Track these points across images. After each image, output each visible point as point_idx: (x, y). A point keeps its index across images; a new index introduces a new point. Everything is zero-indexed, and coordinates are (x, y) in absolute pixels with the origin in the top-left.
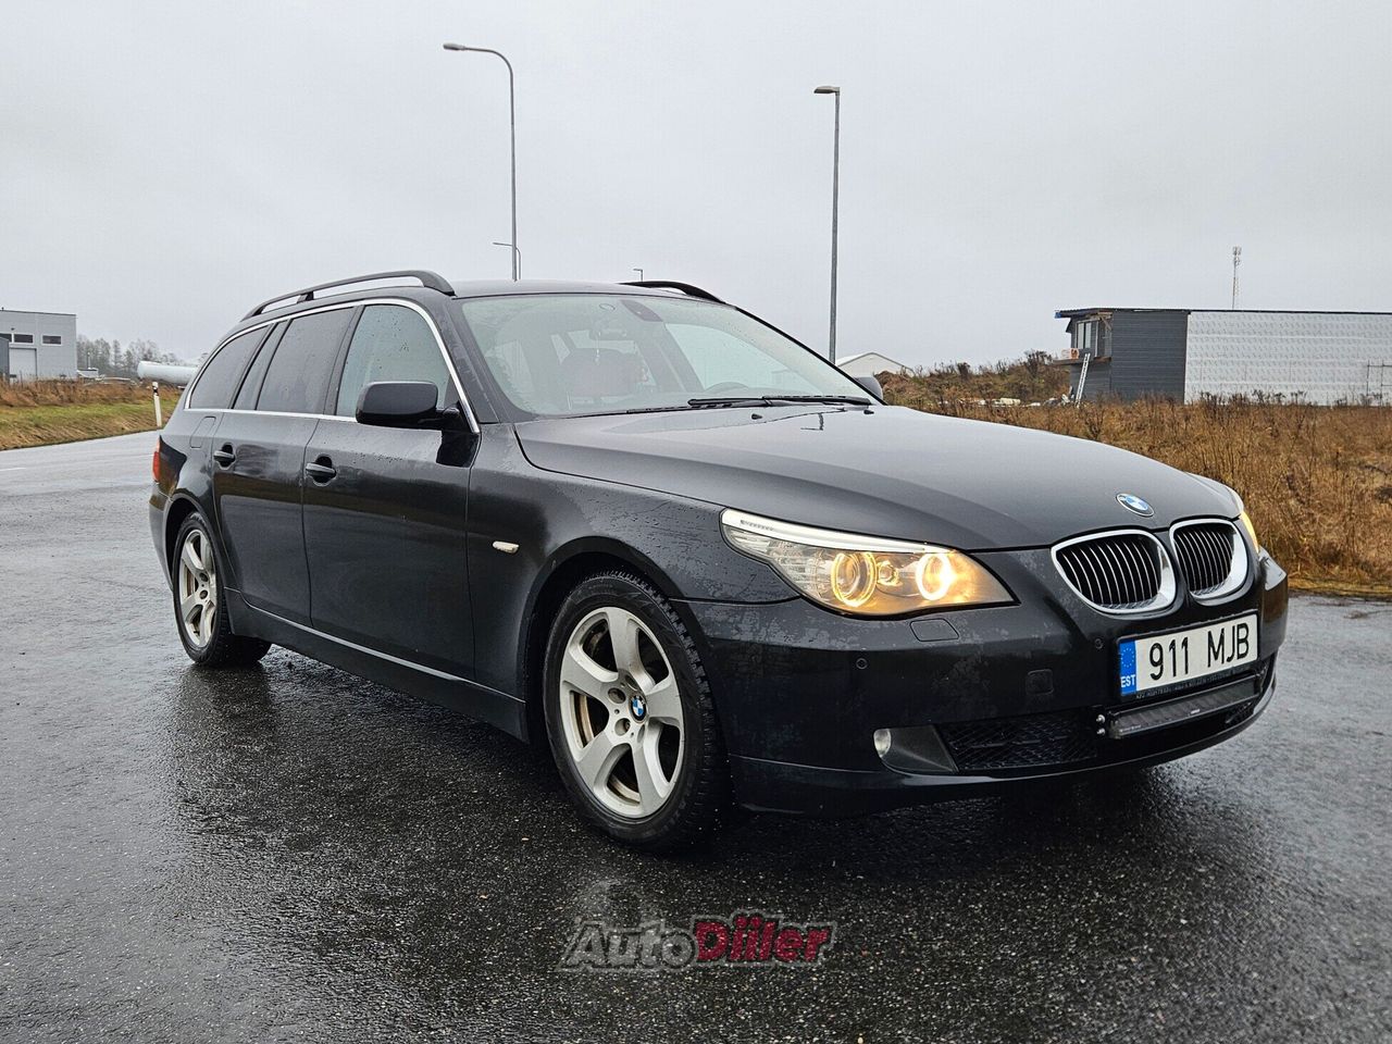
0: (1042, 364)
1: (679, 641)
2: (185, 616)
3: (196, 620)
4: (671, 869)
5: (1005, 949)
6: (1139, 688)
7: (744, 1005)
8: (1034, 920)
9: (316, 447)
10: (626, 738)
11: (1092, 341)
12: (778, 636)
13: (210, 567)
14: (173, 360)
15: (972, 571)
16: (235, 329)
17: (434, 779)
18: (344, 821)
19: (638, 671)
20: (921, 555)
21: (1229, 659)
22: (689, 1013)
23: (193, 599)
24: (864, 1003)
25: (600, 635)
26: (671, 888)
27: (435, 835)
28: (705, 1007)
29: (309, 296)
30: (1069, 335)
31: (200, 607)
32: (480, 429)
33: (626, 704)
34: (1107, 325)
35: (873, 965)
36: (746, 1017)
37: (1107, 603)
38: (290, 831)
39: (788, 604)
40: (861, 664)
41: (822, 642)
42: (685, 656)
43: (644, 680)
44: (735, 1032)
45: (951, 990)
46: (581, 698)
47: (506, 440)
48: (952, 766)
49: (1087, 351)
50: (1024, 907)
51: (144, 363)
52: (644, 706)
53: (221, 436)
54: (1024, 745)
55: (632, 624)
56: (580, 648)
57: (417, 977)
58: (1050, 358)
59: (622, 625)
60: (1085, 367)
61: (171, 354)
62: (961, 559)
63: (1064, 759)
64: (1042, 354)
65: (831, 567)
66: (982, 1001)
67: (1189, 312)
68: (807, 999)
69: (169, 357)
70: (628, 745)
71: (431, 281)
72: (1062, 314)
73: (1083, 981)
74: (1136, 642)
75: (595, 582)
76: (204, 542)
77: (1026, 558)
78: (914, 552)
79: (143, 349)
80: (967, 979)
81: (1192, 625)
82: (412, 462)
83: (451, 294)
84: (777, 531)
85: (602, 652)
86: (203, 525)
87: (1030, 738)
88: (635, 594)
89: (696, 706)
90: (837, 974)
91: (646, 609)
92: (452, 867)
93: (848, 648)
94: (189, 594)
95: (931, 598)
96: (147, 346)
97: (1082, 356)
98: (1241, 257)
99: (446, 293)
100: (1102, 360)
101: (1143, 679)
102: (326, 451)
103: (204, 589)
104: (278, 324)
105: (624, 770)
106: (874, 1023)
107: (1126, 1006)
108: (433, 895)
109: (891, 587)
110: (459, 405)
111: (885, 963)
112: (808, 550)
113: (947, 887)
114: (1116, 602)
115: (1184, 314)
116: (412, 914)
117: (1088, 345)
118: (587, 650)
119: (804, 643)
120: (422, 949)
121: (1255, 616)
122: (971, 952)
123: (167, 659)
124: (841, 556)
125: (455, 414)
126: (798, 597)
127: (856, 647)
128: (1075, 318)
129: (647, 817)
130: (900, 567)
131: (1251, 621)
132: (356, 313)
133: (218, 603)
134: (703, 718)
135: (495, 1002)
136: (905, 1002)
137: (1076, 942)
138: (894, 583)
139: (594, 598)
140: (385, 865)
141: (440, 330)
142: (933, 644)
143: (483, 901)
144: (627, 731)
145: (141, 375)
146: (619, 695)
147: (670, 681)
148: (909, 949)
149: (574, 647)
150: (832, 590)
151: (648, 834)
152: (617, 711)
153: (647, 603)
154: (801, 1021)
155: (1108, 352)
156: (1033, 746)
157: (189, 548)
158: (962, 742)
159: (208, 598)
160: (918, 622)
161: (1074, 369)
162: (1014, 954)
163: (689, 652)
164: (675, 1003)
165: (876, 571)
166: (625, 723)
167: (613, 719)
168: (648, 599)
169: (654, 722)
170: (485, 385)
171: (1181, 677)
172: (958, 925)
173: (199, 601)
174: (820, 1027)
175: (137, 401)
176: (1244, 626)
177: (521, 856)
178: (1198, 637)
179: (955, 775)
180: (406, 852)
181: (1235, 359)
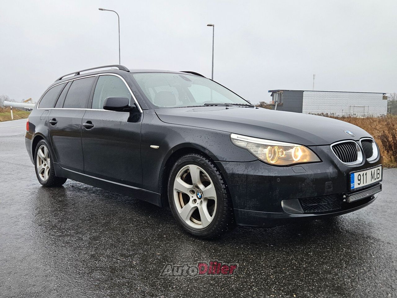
0: (264, 105)
1: (214, 173)
2: (39, 172)
3: (43, 172)
4: (214, 244)
5: (325, 266)
6: (355, 187)
7: (253, 285)
8: (330, 257)
9: (85, 118)
10: (196, 205)
11: (278, 99)
12: (251, 172)
13: (48, 156)
14: (14, 101)
15: (309, 152)
16: (53, 84)
17: (130, 219)
18: (106, 232)
19: (200, 184)
20: (294, 147)
21: (376, 179)
22: (237, 288)
23: (42, 166)
24: (290, 284)
25: (186, 174)
26: (216, 250)
27: (136, 235)
28: (242, 286)
29: (78, 73)
30: (272, 97)
31: (44, 169)
32: (143, 111)
33: (195, 194)
34: (282, 94)
35: (288, 272)
36: (256, 289)
37: (345, 162)
38: (90, 235)
39: (254, 162)
40: (278, 180)
41: (266, 173)
42: (217, 177)
43: (201, 187)
44: (254, 294)
45: (315, 279)
46: (180, 194)
47: (152, 115)
48: (302, 211)
49: (277, 101)
50: (325, 253)
51: (5, 102)
52: (201, 195)
53: (52, 116)
54: (323, 205)
55: (198, 169)
56: (180, 178)
57: (147, 279)
58: (266, 103)
59: (194, 170)
60: (276, 106)
61: (13, 99)
62: (305, 148)
63: (333, 209)
64: (263, 102)
65: (266, 151)
66: (326, 282)
67: (304, 91)
68: (272, 283)
69: (13, 100)
70: (197, 207)
71: (122, 68)
72: (270, 91)
73: (353, 275)
74: (355, 173)
75: (186, 157)
76: (46, 148)
77: (324, 148)
78: (291, 146)
79: (5, 98)
80: (318, 275)
81: (368, 169)
82: (121, 122)
83: (129, 71)
84: (249, 140)
85: (188, 179)
86: (45, 143)
87: (325, 202)
88: (199, 160)
89: (221, 192)
90: (278, 275)
91: (203, 164)
92: (145, 245)
93: (274, 175)
94: (40, 165)
95: (296, 160)
96: (6, 97)
97: (275, 103)
98: (315, 77)
99: (127, 71)
100: (281, 104)
101: (356, 185)
102: (89, 119)
103: (45, 163)
104: (68, 82)
105: (196, 215)
106: (296, 290)
107: (370, 283)
108: (142, 254)
109: (282, 157)
110: (135, 104)
111: (291, 272)
112: (258, 145)
113: (299, 248)
114: (347, 162)
115: (302, 92)
116: (137, 259)
117: (277, 100)
118: (182, 178)
119: (260, 174)
120: (145, 270)
121: (381, 167)
122: (315, 268)
123: (33, 185)
124: (269, 147)
125: (134, 107)
126: (257, 160)
127: (277, 175)
128: (273, 92)
129: (204, 228)
130: (285, 151)
131: (380, 168)
132: (95, 78)
133: (51, 167)
134: (223, 196)
135: (174, 287)
136: (303, 283)
137: (345, 264)
138: (283, 156)
139: (185, 162)
140: (123, 245)
141: (127, 82)
142: (299, 174)
143: (159, 255)
144: (196, 203)
145: (5, 105)
146: (193, 192)
147: (211, 186)
148: (297, 267)
149: (178, 178)
150: (266, 158)
151: (205, 233)
152: (192, 197)
153: (203, 162)
154: (273, 290)
155: (282, 102)
156: (325, 205)
157: (40, 151)
158: (305, 203)
159: (47, 166)
160: (294, 168)
161: (273, 106)
162: (328, 268)
163: (218, 176)
164: (232, 286)
165: (278, 152)
166: (195, 200)
167: (191, 199)
168: (204, 161)
169: (205, 199)
170: (144, 98)
171: (365, 184)
172: (308, 259)
173: (44, 167)
174: (280, 292)
175: (4, 112)
176: (379, 169)
177: (165, 241)
178: (369, 172)
179: (304, 214)
180: (129, 241)
181: (316, 104)
